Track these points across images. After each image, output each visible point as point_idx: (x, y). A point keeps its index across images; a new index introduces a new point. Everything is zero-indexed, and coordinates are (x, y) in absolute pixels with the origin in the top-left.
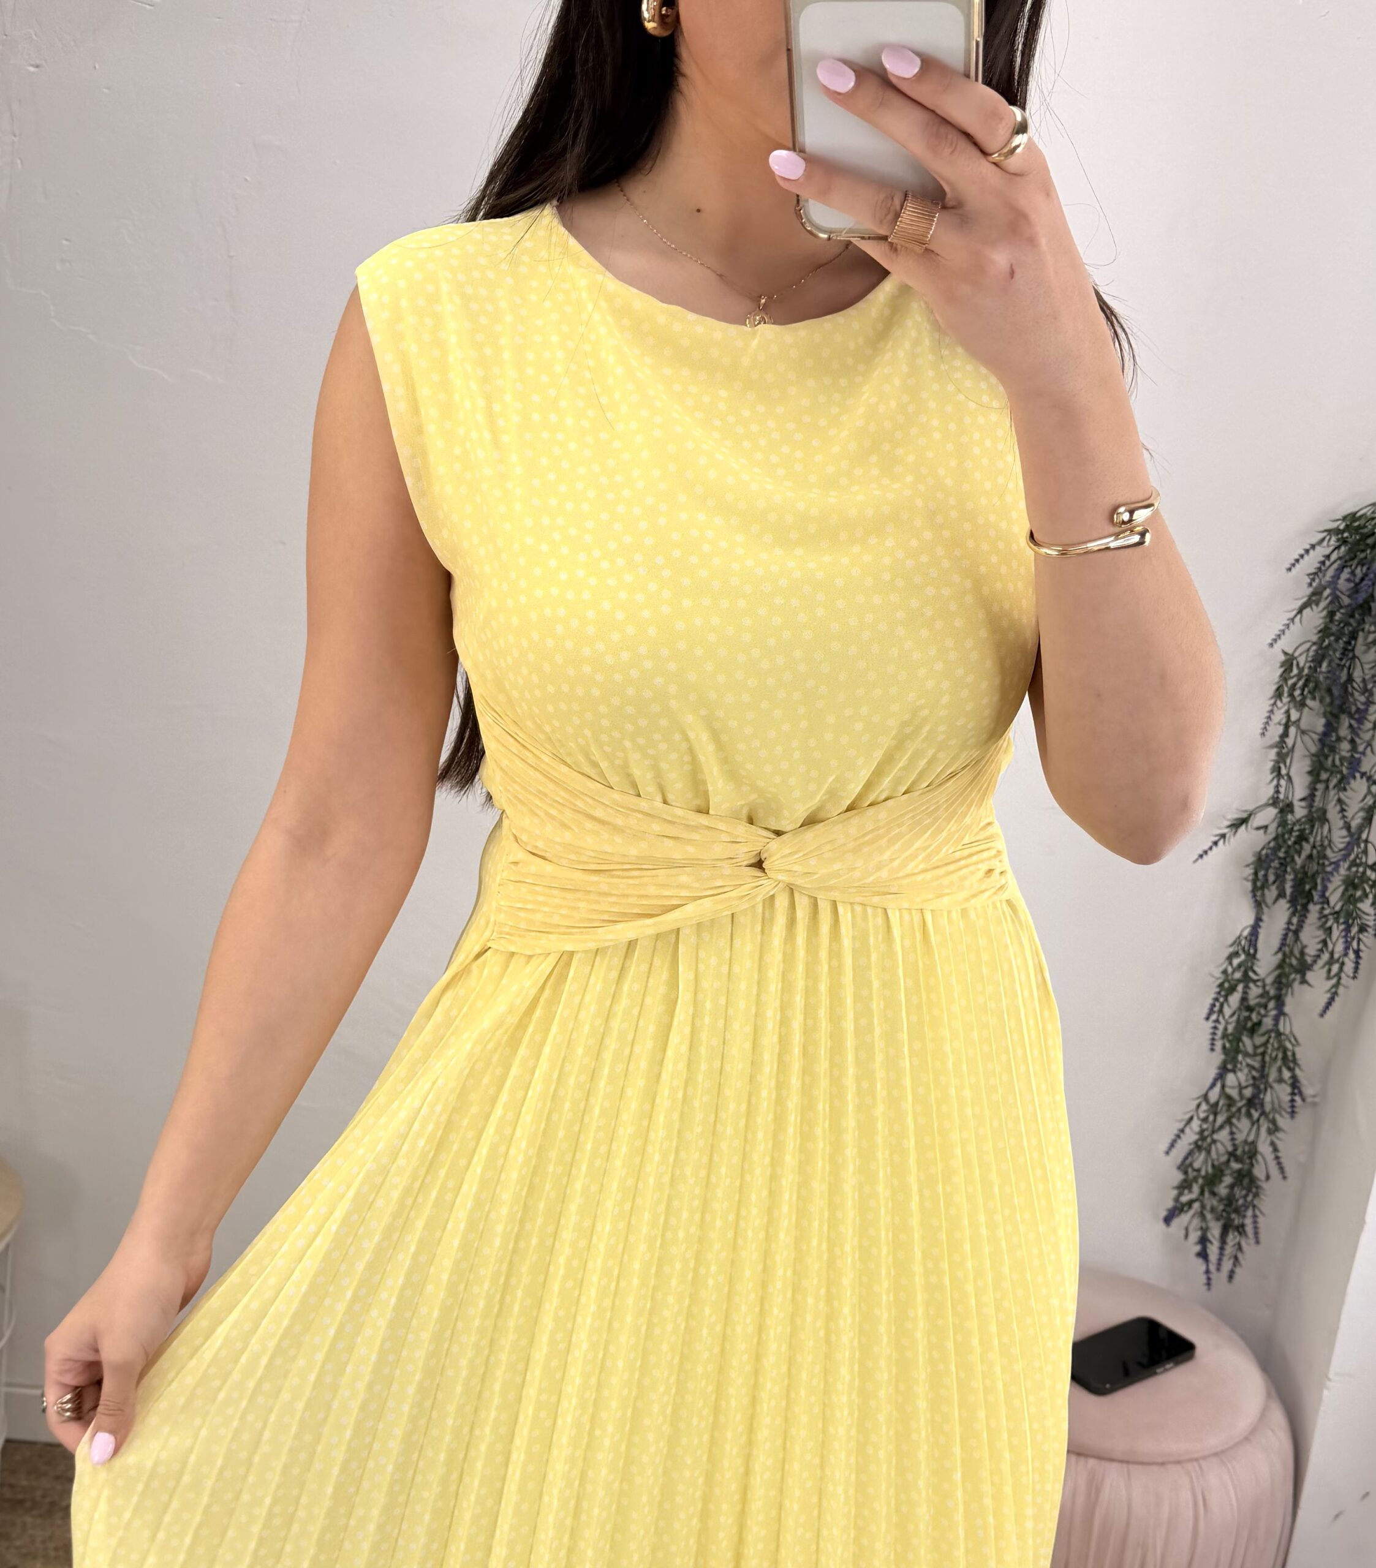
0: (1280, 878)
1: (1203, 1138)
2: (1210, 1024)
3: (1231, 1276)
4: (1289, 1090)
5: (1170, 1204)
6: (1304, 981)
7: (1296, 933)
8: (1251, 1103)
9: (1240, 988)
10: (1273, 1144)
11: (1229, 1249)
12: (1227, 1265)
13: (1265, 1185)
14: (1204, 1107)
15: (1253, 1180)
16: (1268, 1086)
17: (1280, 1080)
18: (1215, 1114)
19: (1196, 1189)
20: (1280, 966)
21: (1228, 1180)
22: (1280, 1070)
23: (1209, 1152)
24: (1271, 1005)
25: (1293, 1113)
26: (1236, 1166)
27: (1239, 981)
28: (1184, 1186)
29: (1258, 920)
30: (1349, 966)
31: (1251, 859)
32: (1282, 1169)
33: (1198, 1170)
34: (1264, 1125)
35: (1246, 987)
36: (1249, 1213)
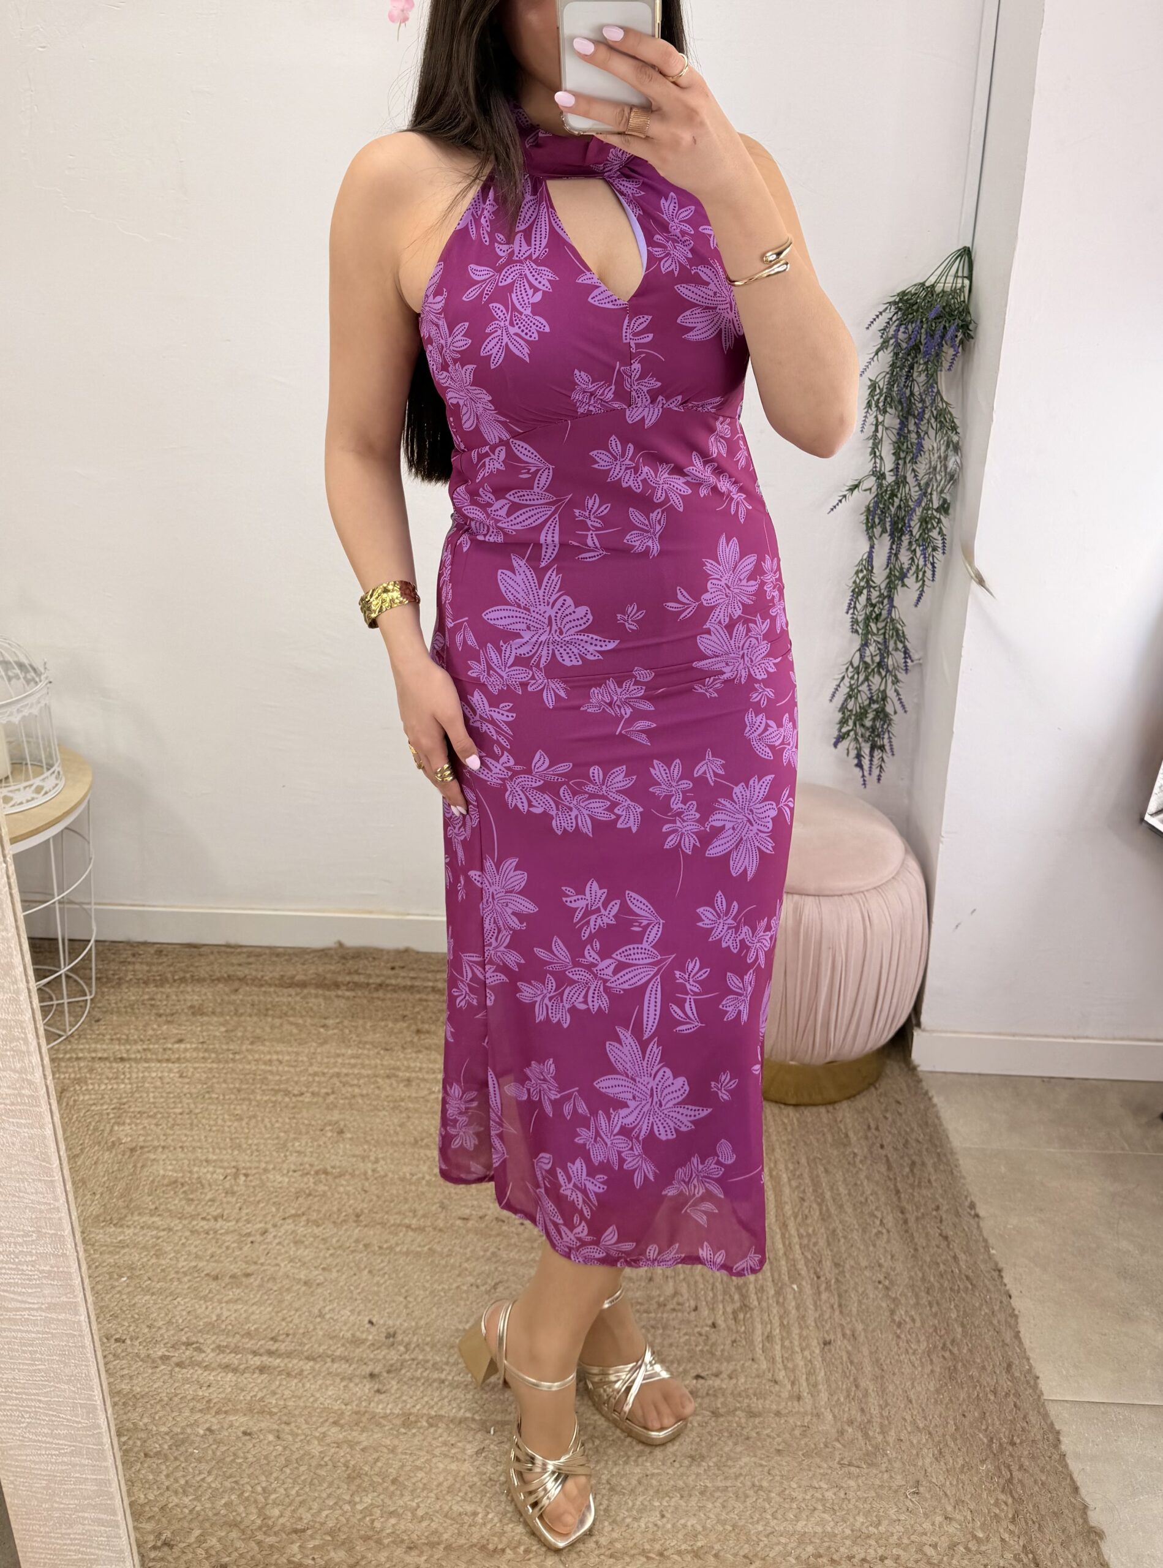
0: (882, 521)
1: (852, 690)
2: (849, 616)
3: (879, 780)
4: (902, 655)
5: (836, 733)
6: (904, 585)
7: (896, 555)
8: (880, 665)
9: (865, 591)
10: (896, 691)
11: (876, 761)
12: (876, 772)
13: (893, 717)
14: (851, 669)
15: (886, 715)
16: (889, 653)
17: (897, 649)
18: (858, 673)
19: (851, 723)
20: (888, 577)
21: (871, 716)
22: (895, 643)
23: (856, 698)
24: (886, 601)
25: (906, 670)
26: (875, 706)
27: (864, 588)
28: (843, 722)
29: (872, 547)
30: (929, 574)
31: (863, 509)
32: (903, 706)
33: (851, 711)
34: (890, 679)
35: (869, 591)
36: (886, 736)
